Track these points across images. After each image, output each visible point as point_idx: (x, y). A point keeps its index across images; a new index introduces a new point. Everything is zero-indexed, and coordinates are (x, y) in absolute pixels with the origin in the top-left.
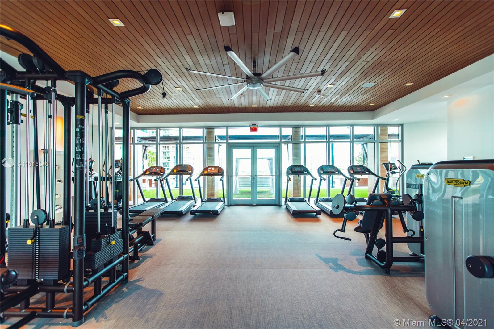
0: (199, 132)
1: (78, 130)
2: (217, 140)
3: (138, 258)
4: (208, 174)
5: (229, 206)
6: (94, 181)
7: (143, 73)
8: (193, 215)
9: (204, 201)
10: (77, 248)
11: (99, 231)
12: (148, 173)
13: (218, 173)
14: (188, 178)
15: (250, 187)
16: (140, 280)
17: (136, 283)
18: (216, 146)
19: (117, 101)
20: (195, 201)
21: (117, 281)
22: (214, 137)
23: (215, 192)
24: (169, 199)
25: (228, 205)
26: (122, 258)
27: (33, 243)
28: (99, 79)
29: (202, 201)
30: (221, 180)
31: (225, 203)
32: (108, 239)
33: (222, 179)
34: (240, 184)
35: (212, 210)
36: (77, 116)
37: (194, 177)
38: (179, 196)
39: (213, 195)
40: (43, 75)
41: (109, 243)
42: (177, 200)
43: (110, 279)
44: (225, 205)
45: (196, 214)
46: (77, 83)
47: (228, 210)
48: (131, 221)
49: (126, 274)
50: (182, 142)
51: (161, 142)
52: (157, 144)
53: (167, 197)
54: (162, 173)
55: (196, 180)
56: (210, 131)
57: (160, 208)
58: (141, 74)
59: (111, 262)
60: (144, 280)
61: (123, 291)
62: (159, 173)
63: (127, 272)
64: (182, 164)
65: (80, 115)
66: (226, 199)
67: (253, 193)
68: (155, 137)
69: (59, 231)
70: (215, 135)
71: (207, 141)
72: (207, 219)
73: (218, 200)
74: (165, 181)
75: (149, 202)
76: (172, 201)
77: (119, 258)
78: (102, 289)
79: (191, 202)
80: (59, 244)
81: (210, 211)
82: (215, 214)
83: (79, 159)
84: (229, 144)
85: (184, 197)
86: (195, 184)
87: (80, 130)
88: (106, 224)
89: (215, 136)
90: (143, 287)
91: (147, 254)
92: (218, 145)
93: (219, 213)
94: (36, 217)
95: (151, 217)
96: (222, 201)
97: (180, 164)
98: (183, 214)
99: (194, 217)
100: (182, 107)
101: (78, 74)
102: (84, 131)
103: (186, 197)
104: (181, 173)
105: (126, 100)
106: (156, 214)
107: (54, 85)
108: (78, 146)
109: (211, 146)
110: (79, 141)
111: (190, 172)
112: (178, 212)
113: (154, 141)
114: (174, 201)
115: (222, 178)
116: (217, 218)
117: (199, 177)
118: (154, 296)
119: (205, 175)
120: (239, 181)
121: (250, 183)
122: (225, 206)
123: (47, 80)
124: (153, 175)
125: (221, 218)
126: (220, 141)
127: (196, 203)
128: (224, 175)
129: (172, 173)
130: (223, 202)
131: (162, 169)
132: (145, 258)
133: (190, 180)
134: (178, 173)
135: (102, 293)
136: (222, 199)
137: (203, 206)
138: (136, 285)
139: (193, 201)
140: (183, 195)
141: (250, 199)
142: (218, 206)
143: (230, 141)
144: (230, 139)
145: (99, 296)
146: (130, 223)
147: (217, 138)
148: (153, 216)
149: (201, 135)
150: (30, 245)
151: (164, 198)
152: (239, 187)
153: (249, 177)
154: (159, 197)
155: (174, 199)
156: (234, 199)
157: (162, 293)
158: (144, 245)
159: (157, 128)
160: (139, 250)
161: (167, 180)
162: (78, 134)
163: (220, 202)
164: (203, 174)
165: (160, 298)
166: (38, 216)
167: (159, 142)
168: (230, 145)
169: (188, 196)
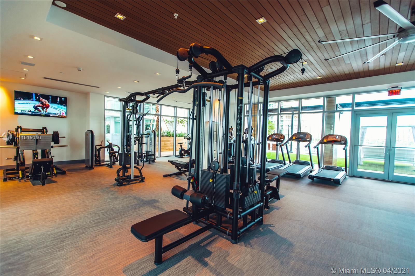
0: (319, 102)
1: (239, 108)
2: (338, 108)
3: (268, 207)
4: (328, 142)
5: (352, 176)
6: (233, 142)
7: (284, 55)
8: (311, 180)
9: (322, 168)
10: (236, 191)
11: (247, 182)
12: (270, 139)
13: (340, 142)
14: (307, 145)
15: (383, 159)
16: (272, 226)
17: (269, 227)
18: (337, 114)
19: (261, 82)
20: (312, 166)
21: (256, 221)
22: (335, 106)
23: (333, 160)
24: (287, 162)
25: (350, 175)
26: (259, 205)
27: (212, 181)
28: (252, 68)
29: (319, 167)
30: (344, 149)
31: (347, 173)
32: (253, 188)
33: (346, 149)
34: (365, 154)
35: (332, 178)
36: (239, 98)
37: (313, 144)
38: (296, 160)
39: (331, 163)
40: (220, 73)
41: (253, 191)
42: (294, 164)
43: (252, 218)
44: (347, 175)
45: (314, 179)
46: (240, 74)
47: (350, 181)
48: (267, 178)
49: (261, 217)
50: (301, 112)
51: (281, 113)
52: (278, 115)
53: (285, 160)
54: (282, 140)
55: (315, 147)
56: (331, 99)
57: (280, 169)
58: (283, 57)
59: (253, 206)
60: (275, 227)
61: (260, 230)
62: (280, 139)
63: (262, 216)
64: (300, 132)
65: (240, 97)
66: (348, 169)
67: (387, 166)
68: (277, 109)
69: (225, 177)
70: (336, 103)
71: (328, 109)
72: (327, 186)
73: (338, 169)
74: (285, 146)
75: (270, 162)
76: (290, 164)
77: (258, 204)
78: (248, 223)
79: (308, 167)
80: (226, 185)
81: (330, 179)
82: (335, 183)
83: (239, 129)
84: (355, 111)
85: (301, 162)
86: (314, 151)
87: (240, 108)
88: (251, 177)
89: (337, 105)
90: (275, 233)
91: (274, 206)
92: (339, 113)
93: (341, 182)
94: (214, 166)
95: (278, 176)
96: (343, 170)
97: (298, 132)
98: (301, 177)
99: (312, 182)
100: (304, 80)
101: (240, 67)
102: (242, 108)
103: (303, 162)
104: (300, 140)
105: (267, 80)
106: (281, 174)
107: (225, 79)
108: (239, 119)
109: (331, 114)
110: (239, 116)
111: (309, 139)
112: (297, 174)
113: (276, 112)
114: (291, 164)
115: (345, 147)
116: (338, 187)
117: (318, 144)
118: (285, 244)
119: (325, 143)
120: (364, 151)
121: (384, 155)
122: (347, 177)
123: (222, 76)
124: (274, 140)
125: (343, 187)
126: (341, 109)
127: (313, 168)
128: (348, 145)
129: (291, 139)
130: (344, 172)
131: (282, 136)
132: (273, 209)
133: (309, 147)
134: (297, 140)
135: (248, 226)
136: (344, 168)
137: (321, 173)
138: (269, 229)
139: (310, 166)
140: (300, 160)
141: (383, 173)
142: (340, 176)
143: (355, 108)
144: (356, 106)
145: (246, 228)
146: (266, 179)
147: (339, 106)
148: (279, 175)
149: (321, 104)
150: (211, 182)
151: (283, 160)
152: (364, 157)
153: (383, 148)
154: (278, 159)
155: (292, 162)
156: (358, 170)
157: (291, 244)
158: (273, 198)
159: (279, 101)
160: (269, 201)
161: (286, 145)
162: (239, 111)
163: (341, 171)
164: (322, 142)
165: (290, 247)
166: (215, 165)
167: (280, 113)
168: (357, 112)
169: (306, 162)
